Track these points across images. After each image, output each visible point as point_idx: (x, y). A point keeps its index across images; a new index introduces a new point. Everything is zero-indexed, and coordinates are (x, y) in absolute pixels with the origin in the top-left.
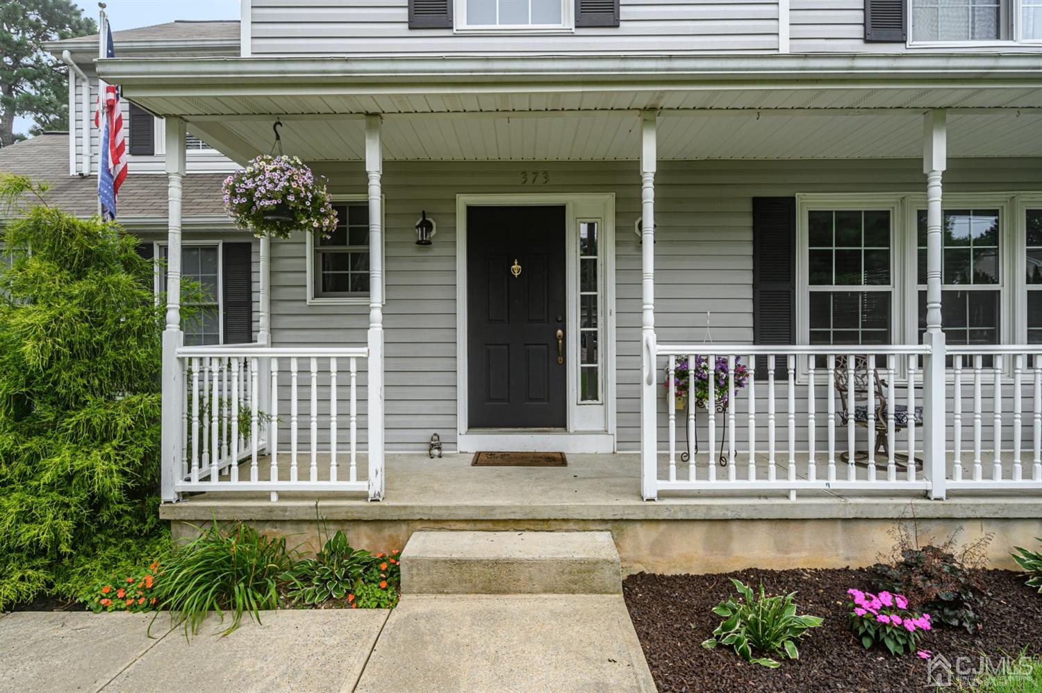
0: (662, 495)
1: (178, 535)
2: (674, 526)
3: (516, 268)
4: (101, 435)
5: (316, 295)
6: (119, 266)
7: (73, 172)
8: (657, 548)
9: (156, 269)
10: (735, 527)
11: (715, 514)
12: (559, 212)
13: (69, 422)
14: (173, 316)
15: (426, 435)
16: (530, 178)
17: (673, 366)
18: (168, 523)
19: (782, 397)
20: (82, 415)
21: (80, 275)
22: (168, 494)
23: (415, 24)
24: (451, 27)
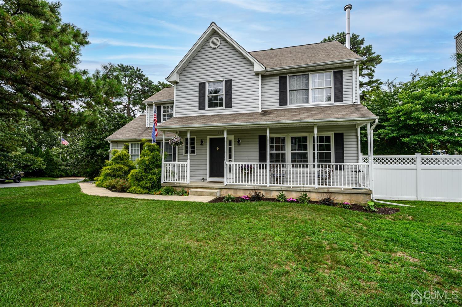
2: (229, 190)
3: (218, 149)
4: (154, 174)
5: (185, 154)
6: (156, 150)
7: (146, 126)
8: (226, 193)
9: (161, 150)
10: (238, 190)
11: (234, 188)
12: (223, 139)
13: (151, 172)
14: (163, 158)
15: (202, 178)
16: (220, 133)
17: (240, 165)
18: (162, 186)
20: (152, 171)
21: (152, 152)
22: (162, 182)
23: (199, 109)
24: (205, 109)
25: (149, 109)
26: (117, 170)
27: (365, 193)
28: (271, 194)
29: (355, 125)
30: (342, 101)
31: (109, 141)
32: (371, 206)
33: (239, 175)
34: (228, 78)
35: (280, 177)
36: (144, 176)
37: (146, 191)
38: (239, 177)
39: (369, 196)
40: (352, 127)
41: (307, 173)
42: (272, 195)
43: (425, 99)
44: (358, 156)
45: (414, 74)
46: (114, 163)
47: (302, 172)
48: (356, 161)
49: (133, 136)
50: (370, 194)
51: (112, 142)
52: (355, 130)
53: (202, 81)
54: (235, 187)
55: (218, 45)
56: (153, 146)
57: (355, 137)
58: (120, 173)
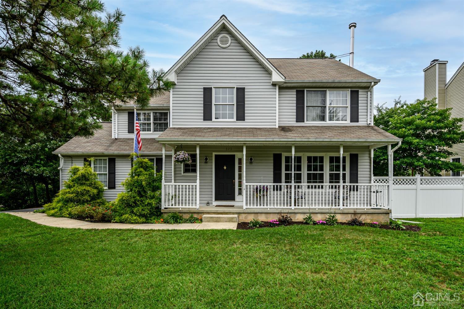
0: (246, 209)
1: (164, 215)
2: (249, 214)
3: (225, 168)
5: (184, 173)
7: (113, 137)
8: (246, 218)
10: (259, 214)
12: (234, 156)
13: (148, 195)
14: (163, 178)
15: (206, 202)
16: (228, 149)
17: (255, 186)
19: (280, 194)
22: (163, 208)
23: (204, 119)
24: (212, 120)
25: (116, 115)
26: (83, 194)
27: (385, 212)
28: (295, 217)
29: (369, 146)
30: (358, 121)
31: (59, 155)
32: (400, 224)
33: (250, 197)
34: (240, 86)
35: (298, 199)
36: (138, 201)
37: (143, 219)
38: (250, 200)
39: (388, 215)
40: (366, 148)
41: (322, 195)
42: (296, 219)
43: (416, 125)
44: (370, 177)
45: (397, 100)
46: (76, 185)
47: (320, 193)
48: (368, 181)
49: (98, 150)
50: (389, 213)
51: (64, 156)
52: (369, 151)
53: (208, 85)
54: (256, 211)
55: (228, 45)
56: (146, 163)
57: (368, 158)
58: (86, 197)
